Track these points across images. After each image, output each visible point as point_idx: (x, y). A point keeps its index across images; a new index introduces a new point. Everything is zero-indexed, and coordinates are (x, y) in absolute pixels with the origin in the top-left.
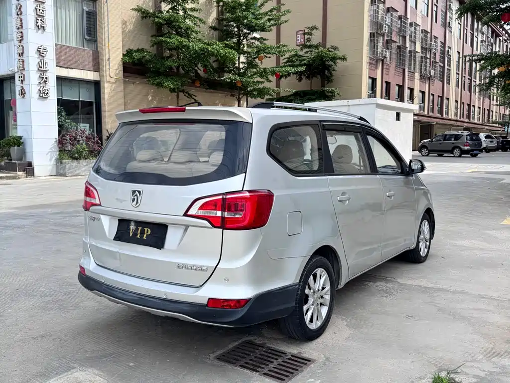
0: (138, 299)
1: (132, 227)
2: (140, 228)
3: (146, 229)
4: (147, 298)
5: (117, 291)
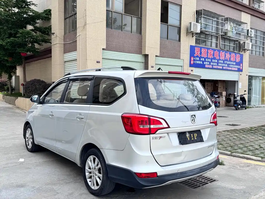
0: (199, 171)
1: (188, 135)
2: (192, 135)
3: (195, 134)
4: (203, 168)
5: (188, 173)
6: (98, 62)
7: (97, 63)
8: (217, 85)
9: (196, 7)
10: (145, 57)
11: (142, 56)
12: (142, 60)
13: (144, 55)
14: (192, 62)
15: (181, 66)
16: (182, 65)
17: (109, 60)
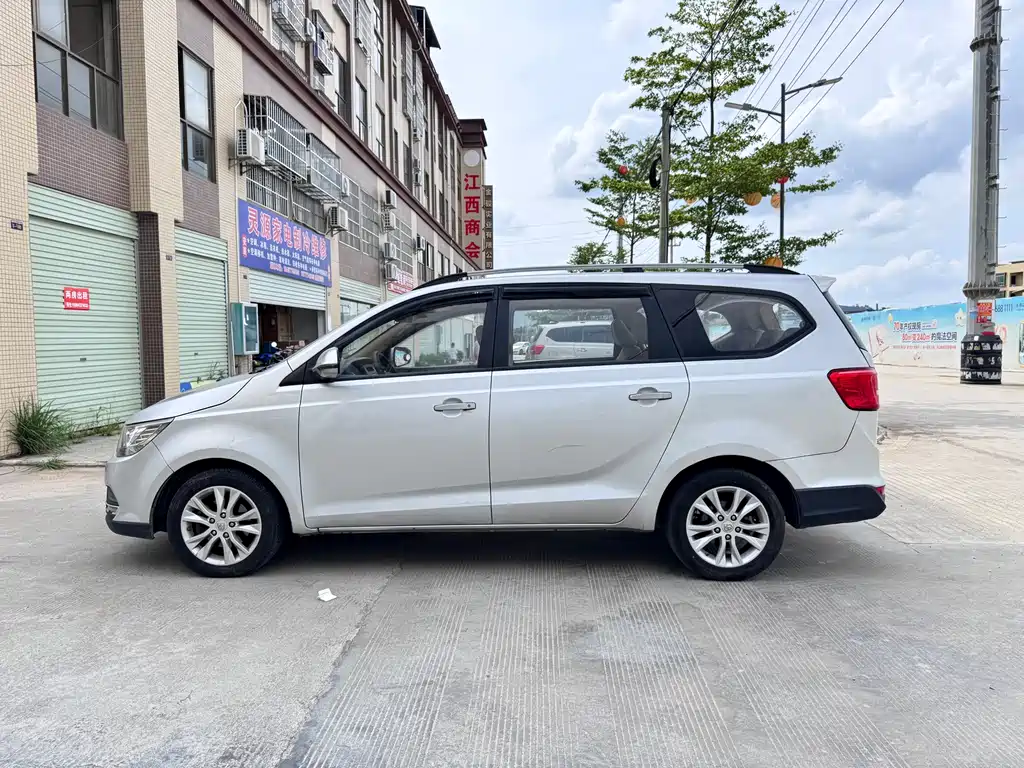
6: (16, 226)
7: (15, 231)
8: (273, 323)
9: (241, 82)
10: (139, 222)
11: (129, 216)
12: (131, 232)
13: (136, 213)
14: (245, 253)
15: (222, 261)
16: (222, 256)
17: (63, 229)
